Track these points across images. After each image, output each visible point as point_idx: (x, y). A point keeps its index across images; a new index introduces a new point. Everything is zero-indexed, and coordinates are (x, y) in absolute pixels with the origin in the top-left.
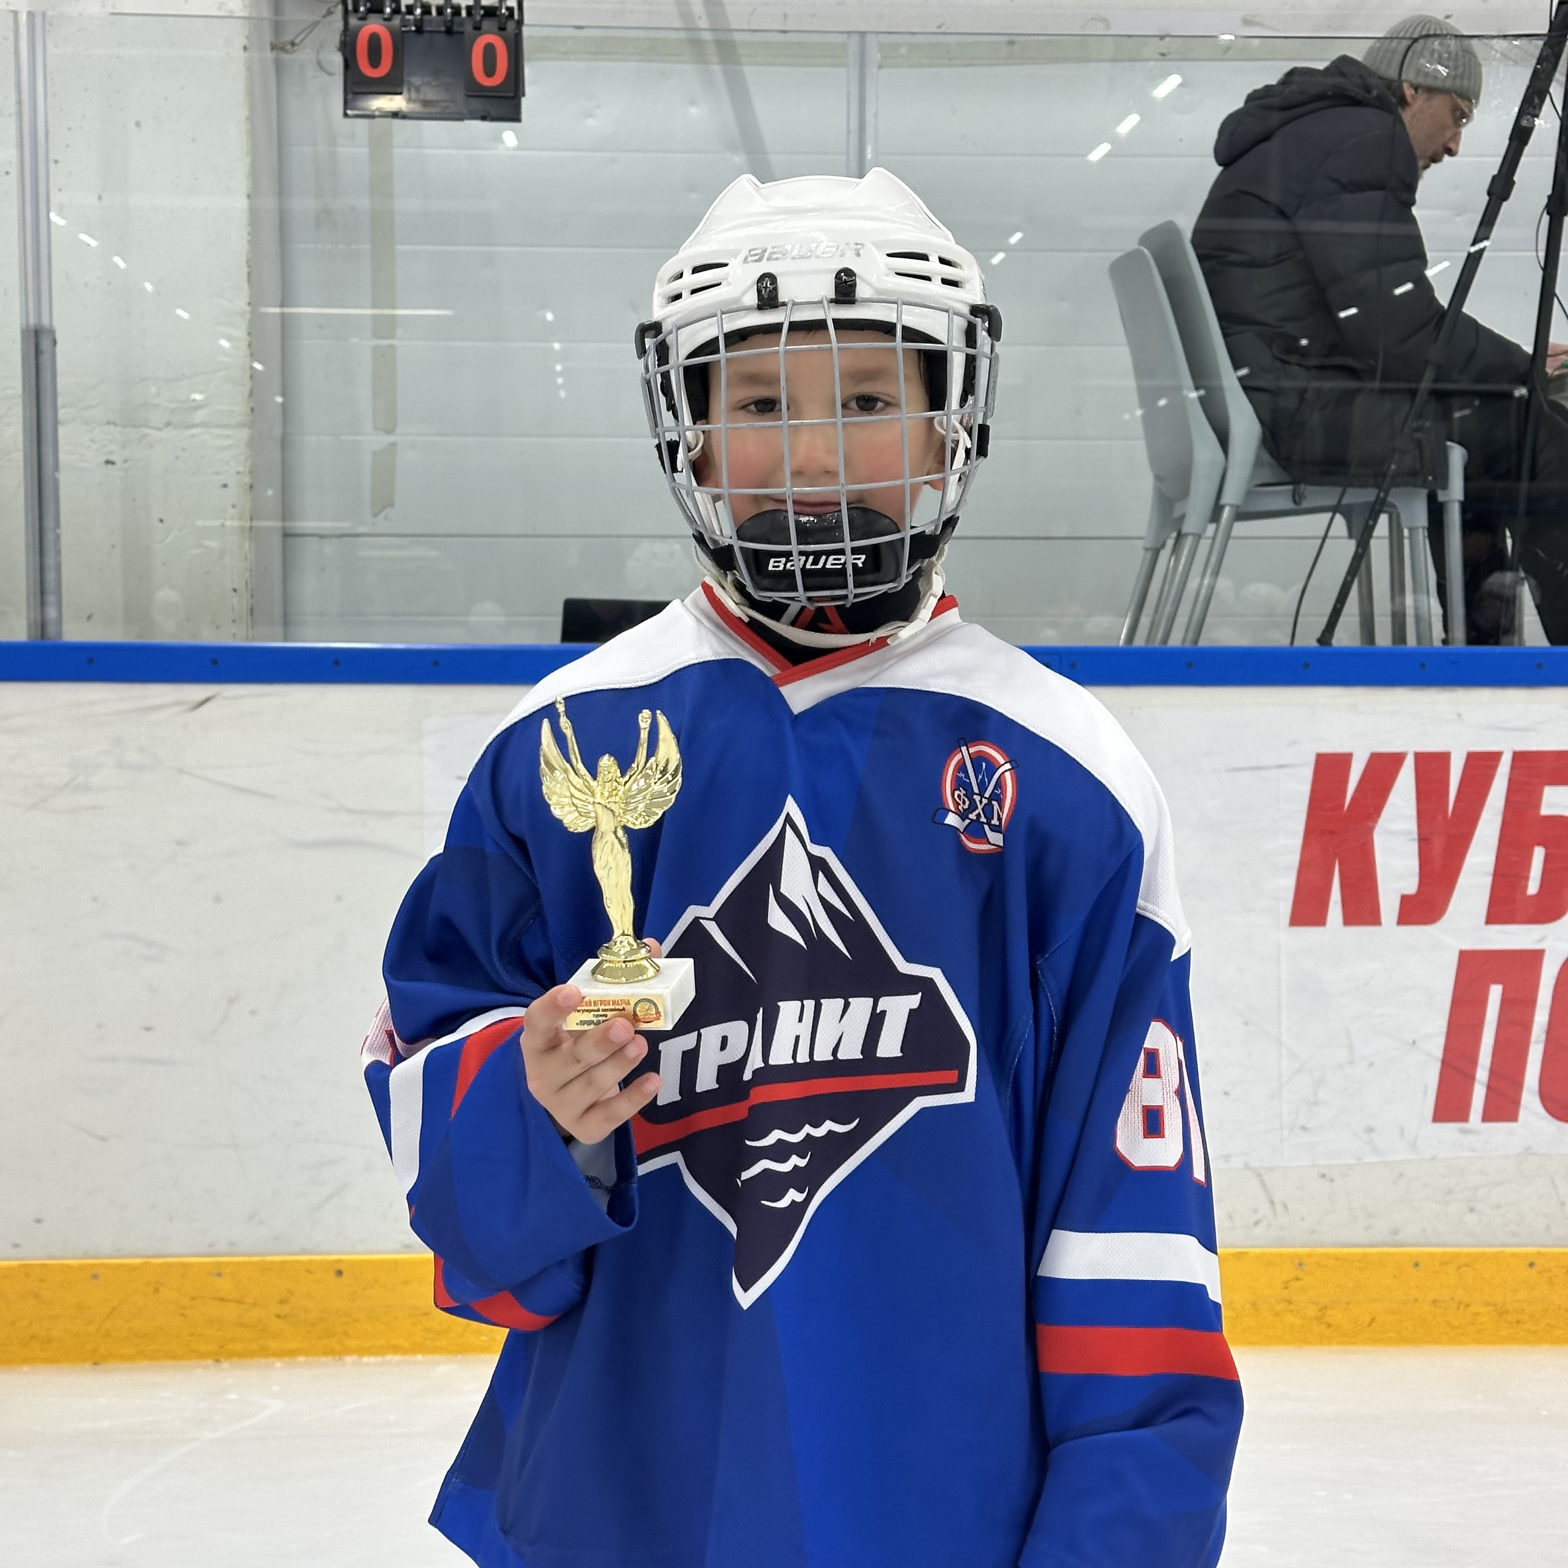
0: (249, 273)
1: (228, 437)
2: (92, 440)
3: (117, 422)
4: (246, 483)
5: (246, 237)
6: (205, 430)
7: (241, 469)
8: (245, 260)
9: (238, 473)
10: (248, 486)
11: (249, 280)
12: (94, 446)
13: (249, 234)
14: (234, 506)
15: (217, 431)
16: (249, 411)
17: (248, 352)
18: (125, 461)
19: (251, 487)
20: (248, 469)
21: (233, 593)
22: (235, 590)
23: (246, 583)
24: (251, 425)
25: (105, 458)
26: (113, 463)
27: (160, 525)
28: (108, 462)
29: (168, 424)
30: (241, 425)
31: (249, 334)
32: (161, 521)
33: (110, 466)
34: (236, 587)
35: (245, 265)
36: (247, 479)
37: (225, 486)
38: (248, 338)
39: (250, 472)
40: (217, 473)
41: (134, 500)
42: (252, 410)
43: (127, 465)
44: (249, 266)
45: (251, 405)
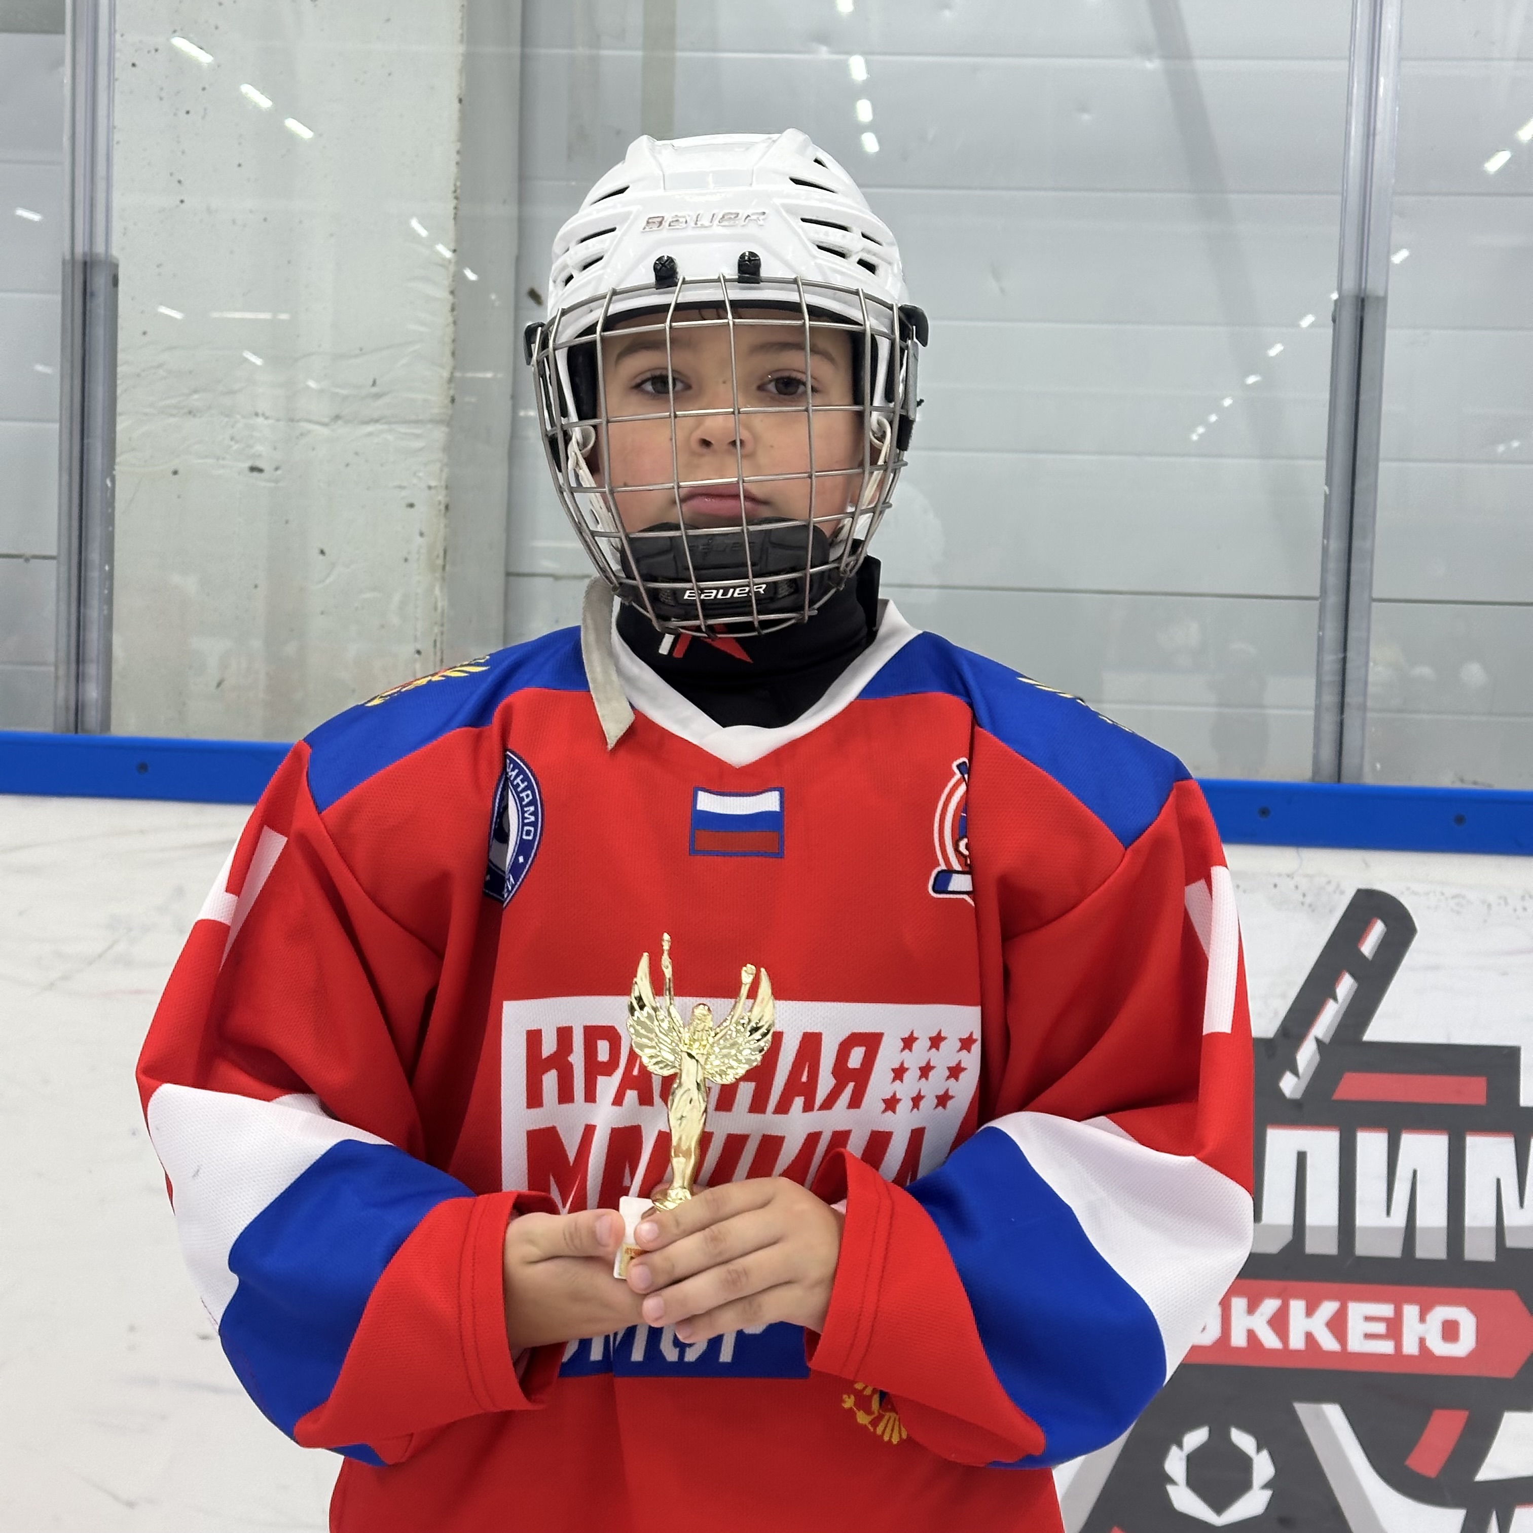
0: (456, 208)
1: (418, 436)
2: (232, 439)
3: (267, 414)
4: (440, 503)
5: (455, 158)
6: (386, 427)
7: (433, 484)
8: (453, 189)
9: (430, 488)
10: (442, 507)
11: (455, 218)
12: (236, 447)
13: (458, 152)
14: (422, 534)
15: (403, 429)
16: (447, 401)
17: (451, 319)
18: (277, 469)
19: (447, 507)
20: (443, 483)
21: (417, 656)
22: (419, 652)
23: (435, 642)
24: (449, 422)
25: (249, 464)
26: (260, 470)
27: (321, 557)
28: (253, 469)
29: (337, 417)
30: (435, 422)
31: (452, 293)
32: (322, 552)
33: (255, 474)
34: (419, 646)
35: (451, 196)
36: (441, 497)
37: (411, 505)
38: (450, 297)
39: (447, 487)
40: (401, 487)
41: (287, 522)
42: (453, 400)
43: (279, 472)
44: (456, 198)
45: (452, 392)
